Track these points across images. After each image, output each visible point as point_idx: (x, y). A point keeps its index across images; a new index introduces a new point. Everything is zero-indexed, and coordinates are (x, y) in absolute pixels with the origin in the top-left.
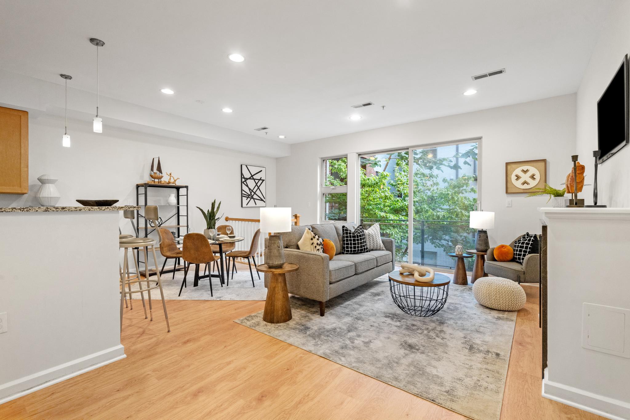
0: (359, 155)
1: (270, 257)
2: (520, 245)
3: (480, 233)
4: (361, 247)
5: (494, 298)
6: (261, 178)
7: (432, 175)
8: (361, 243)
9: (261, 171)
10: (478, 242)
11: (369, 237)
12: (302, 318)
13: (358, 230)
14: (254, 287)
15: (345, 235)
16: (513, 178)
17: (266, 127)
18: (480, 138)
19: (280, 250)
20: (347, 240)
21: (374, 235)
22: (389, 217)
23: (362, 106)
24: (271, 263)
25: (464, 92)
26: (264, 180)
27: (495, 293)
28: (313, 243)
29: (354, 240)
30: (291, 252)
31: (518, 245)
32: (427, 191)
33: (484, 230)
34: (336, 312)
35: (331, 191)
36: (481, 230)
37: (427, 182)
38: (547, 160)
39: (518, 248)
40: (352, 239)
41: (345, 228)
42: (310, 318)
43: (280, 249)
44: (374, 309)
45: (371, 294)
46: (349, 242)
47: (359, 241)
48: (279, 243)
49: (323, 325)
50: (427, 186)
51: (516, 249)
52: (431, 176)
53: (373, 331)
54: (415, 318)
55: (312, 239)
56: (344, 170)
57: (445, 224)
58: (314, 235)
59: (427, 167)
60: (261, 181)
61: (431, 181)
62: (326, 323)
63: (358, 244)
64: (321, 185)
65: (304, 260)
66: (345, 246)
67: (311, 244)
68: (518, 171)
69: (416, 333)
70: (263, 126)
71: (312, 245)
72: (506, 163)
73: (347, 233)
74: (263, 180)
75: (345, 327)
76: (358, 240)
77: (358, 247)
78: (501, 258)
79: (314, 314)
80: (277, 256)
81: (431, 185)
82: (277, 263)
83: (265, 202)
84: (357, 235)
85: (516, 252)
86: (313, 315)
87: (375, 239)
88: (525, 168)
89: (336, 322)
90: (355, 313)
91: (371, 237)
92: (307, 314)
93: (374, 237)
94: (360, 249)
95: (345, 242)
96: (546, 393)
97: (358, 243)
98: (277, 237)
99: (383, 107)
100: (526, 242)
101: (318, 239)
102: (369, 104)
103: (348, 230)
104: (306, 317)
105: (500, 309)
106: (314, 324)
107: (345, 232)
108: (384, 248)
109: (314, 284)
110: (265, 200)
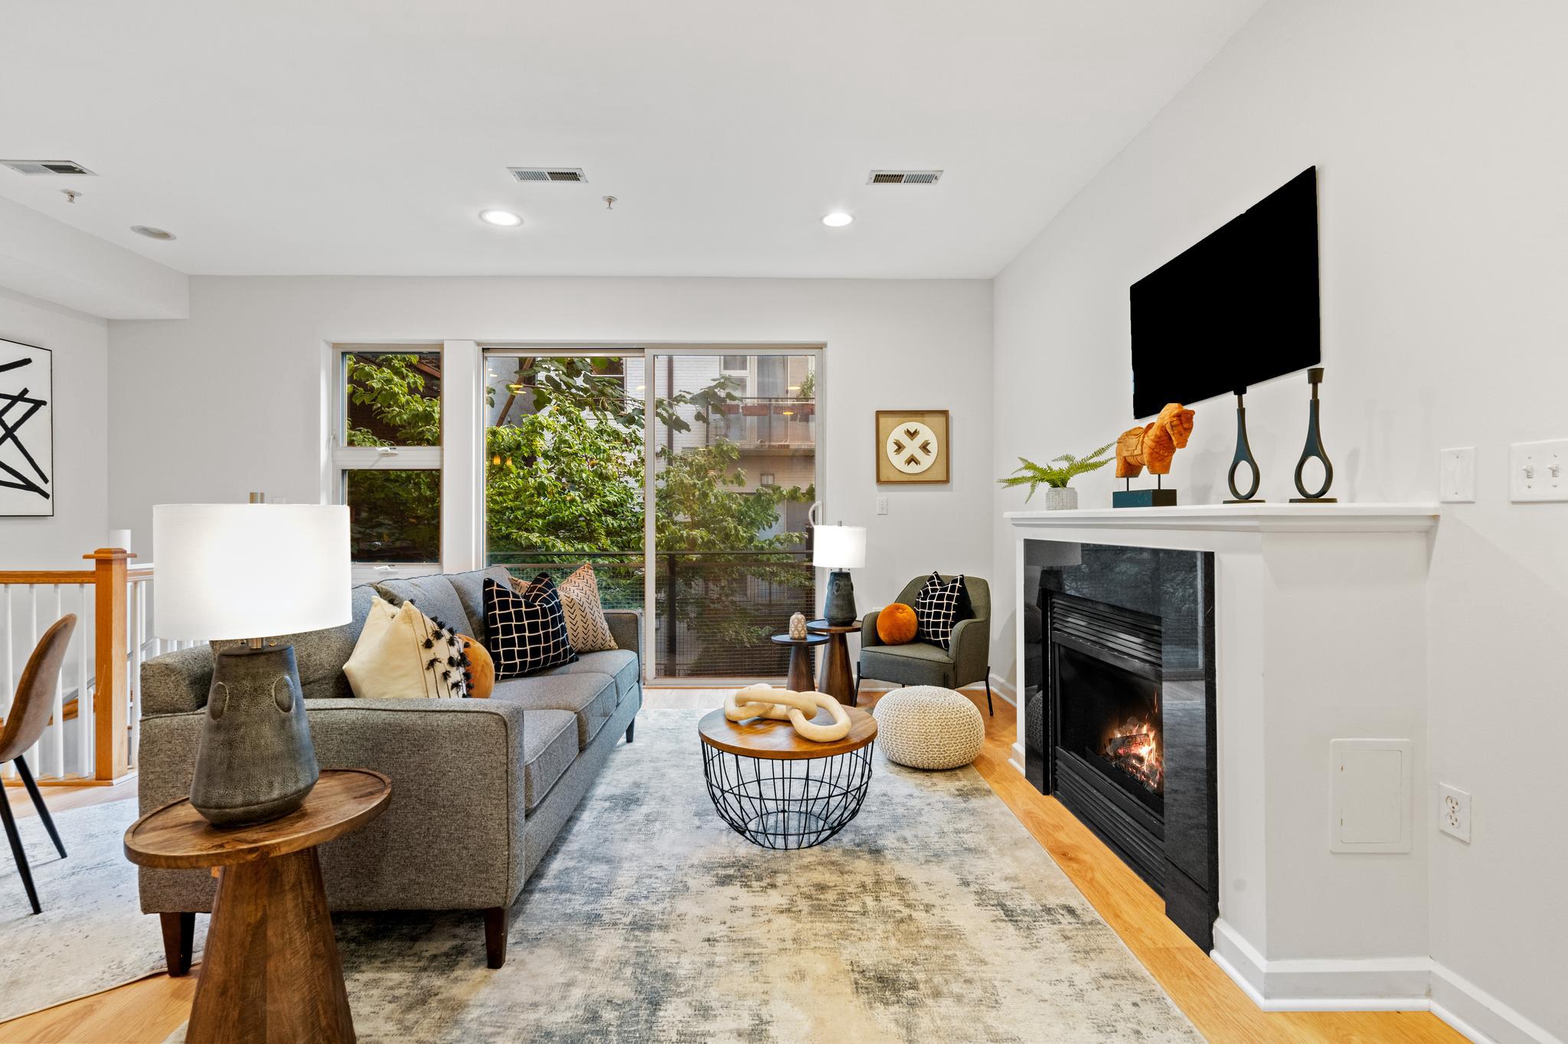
0: (483, 349)
1: (230, 767)
2: (935, 601)
3: (837, 580)
4: (556, 646)
5: (937, 742)
6: (25, 391)
7: (636, 437)
8: (556, 635)
9: (27, 361)
10: (835, 603)
11: (572, 611)
12: (411, 1017)
13: (540, 590)
14: (37, 909)
15: (497, 612)
16: (891, 447)
17: (78, 161)
18: (821, 347)
19: (294, 722)
20: (507, 630)
21: (586, 605)
22: (554, 546)
23: (545, 179)
24: (239, 800)
25: (825, 216)
26: (44, 403)
27: (939, 731)
28: (432, 663)
29: (533, 628)
30: (322, 715)
31: (931, 603)
32: (627, 478)
33: (843, 571)
34: (539, 923)
35: (377, 461)
36: (837, 571)
37: (625, 454)
38: (950, 412)
39: (930, 609)
40: (526, 622)
41: (495, 588)
42: (449, 999)
43: (290, 720)
44: (665, 863)
45: (607, 804)
46: (515, 635)
47: (551, 630)
48: (287, 685)
49: (531, 1016)
50: (626, 466)
51: (927, 611)
52: (636, 441)
53: (729, 963)
54: (801, 857)
55: (428, 645)
56: (403, 400)
57: (694, 559)
58: (437, 628)
59: (622, 416)
60: (22, 408)
61: (636, 451)
62: (537, 998)
63: (547, 640)
64: (334, 438)
65: (406, 744)
66: (501, 650)
67: (425, 663)
68: (898, 433)
69: (850, 915)
70: (59, 157)
71: (428, 669)
72: (877, 411)
73: (504, 605)
74: (38, 404)
75: (622, 991)
76: (545, 626)
77: (547, 650)
78: (897, 637)
79: (451, 966)
80: (275, 758)
81: (635, 463)
82: (276, 794)
83: (46, 496)
84: (543, 610)
85: (925, 620)
86: (453, 975)
87: (589, 616)
88: (912, 426)
89: (570, 974)
90: (614, 902)
91: (578, 612)
92: (424, 982)
93: (588, 610)
94: (552, 654)
95: (500, 637)
96: (1269, 998)
97: (546, 635)
98: (274, 658)
99: (610, 200)
100: (946, 593)
101: (451, 642)
102: (573, 176)
103: (506, 594)
104: (424, 1002)
105: (926, 766)
106: (488, 1030)
107: (496, 600)
108: (613, 644)
109: (459, 840)
110: (46, 488)
